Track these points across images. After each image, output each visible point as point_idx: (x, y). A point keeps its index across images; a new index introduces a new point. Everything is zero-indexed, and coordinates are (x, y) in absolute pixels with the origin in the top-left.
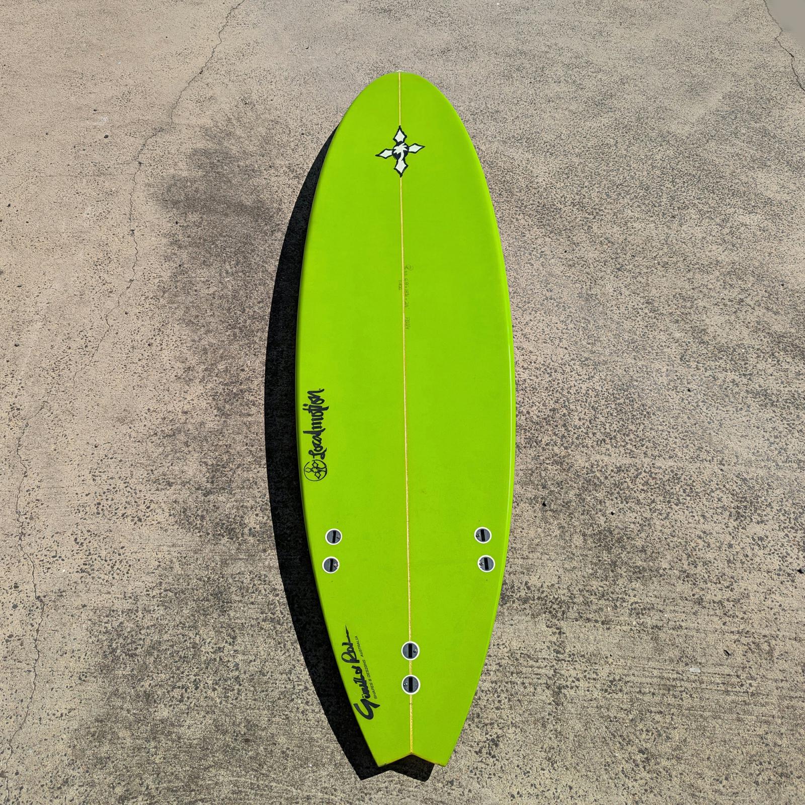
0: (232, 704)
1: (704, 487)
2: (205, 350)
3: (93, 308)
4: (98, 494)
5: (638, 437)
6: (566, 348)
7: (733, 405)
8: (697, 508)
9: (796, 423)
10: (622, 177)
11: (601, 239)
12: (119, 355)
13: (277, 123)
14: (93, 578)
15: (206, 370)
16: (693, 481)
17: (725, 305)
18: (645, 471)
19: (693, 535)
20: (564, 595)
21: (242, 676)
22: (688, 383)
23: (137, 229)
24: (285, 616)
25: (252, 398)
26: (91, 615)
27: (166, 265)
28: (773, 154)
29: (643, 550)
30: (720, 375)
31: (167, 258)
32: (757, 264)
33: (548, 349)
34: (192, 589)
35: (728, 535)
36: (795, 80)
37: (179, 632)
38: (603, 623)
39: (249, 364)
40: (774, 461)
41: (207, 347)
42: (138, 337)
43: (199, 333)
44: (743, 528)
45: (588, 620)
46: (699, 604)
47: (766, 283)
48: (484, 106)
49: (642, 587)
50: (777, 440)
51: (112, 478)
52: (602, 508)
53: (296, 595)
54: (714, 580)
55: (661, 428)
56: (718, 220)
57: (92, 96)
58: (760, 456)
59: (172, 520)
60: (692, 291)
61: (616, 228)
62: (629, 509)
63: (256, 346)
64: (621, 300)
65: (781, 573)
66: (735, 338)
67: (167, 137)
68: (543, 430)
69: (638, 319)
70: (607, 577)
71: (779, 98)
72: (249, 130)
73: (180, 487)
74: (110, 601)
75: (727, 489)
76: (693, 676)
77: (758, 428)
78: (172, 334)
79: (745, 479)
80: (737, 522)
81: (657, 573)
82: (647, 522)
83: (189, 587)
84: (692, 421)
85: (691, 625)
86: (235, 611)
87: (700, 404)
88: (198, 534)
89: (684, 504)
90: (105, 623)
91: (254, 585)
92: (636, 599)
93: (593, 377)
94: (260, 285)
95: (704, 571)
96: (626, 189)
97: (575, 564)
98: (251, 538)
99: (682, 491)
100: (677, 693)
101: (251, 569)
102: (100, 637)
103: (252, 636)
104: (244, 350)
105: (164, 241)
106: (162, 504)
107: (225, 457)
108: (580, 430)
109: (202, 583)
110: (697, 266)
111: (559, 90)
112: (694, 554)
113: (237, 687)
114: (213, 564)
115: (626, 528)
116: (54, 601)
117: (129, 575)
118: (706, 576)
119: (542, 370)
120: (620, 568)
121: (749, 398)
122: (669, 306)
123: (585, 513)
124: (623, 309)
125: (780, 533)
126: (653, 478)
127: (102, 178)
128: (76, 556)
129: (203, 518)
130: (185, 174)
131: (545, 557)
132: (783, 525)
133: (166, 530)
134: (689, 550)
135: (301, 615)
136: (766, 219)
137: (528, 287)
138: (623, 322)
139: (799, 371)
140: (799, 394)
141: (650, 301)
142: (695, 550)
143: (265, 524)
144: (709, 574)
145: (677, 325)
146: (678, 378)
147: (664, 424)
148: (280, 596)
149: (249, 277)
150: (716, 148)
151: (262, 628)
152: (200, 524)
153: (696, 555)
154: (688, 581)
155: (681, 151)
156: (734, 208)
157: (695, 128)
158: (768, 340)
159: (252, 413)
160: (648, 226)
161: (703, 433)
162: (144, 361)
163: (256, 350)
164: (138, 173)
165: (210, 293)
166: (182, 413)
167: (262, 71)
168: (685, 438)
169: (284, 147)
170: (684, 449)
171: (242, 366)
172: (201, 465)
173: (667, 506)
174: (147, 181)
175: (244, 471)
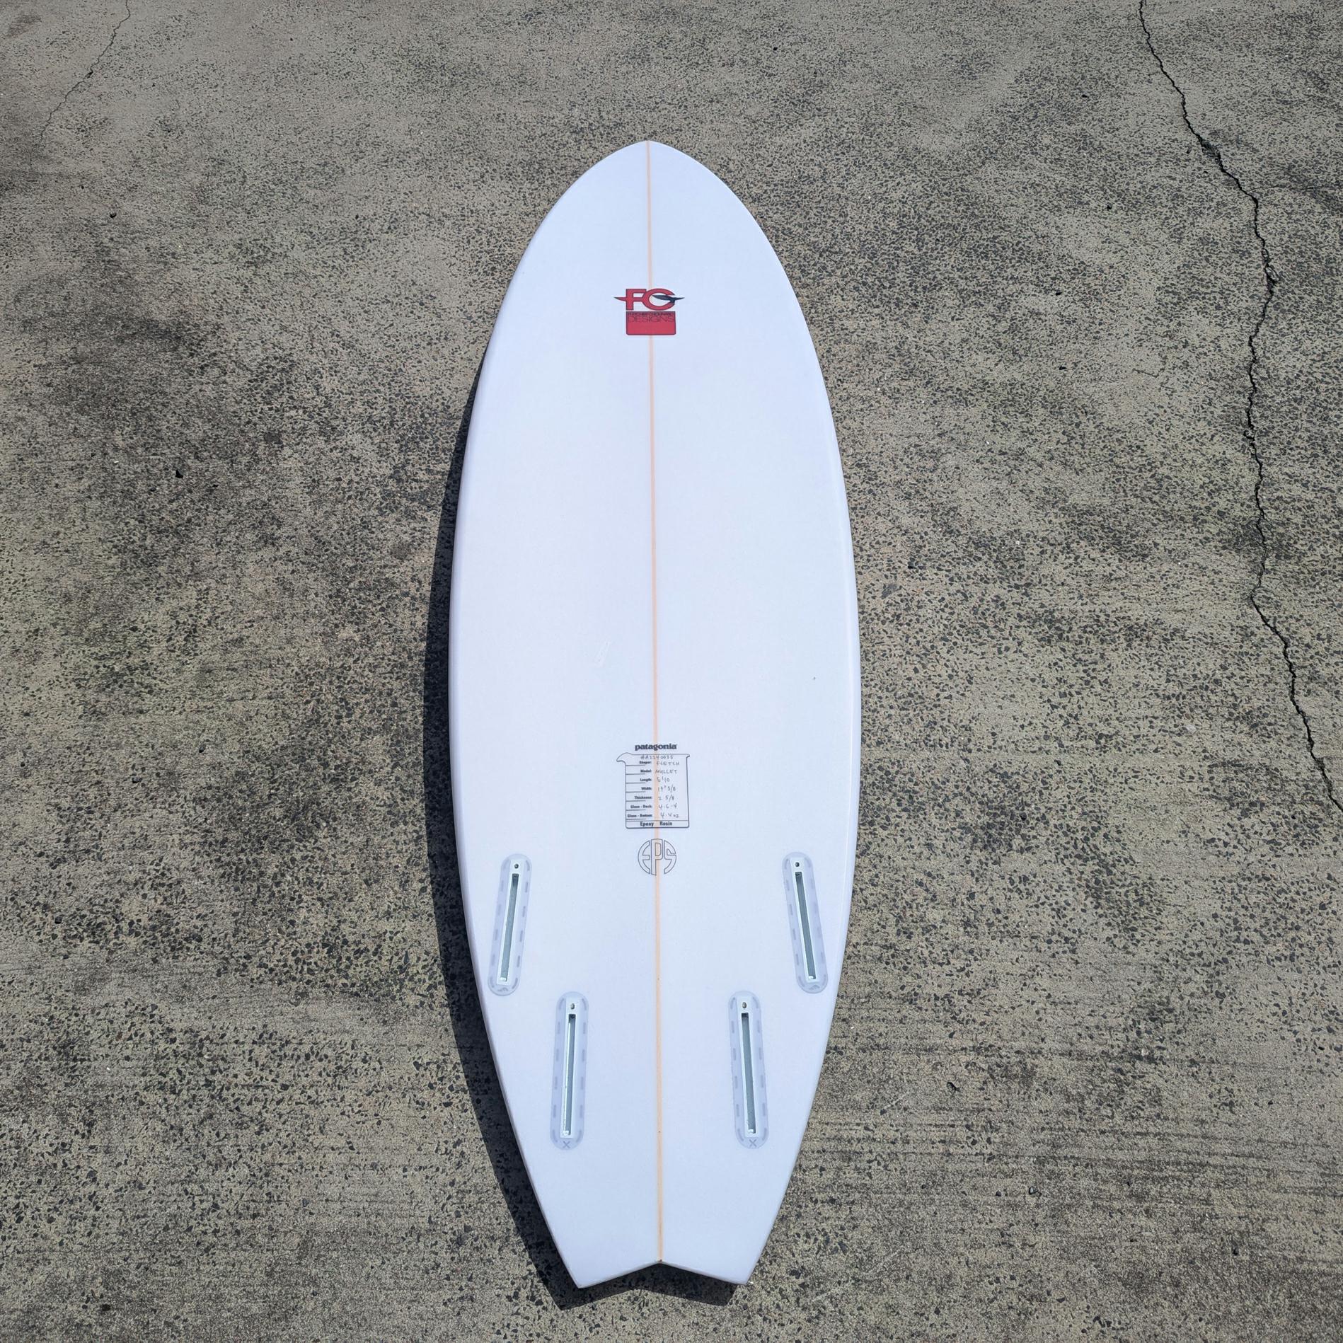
0: (81, 1244)
1: (934, 793)
2: (68, 595)
7: (994, 642)
8: (919, 832)
10: (829, 237)
13: (222, 163)
15: (67, 633)
16: (916, 784)
19: (908, 881)
21: (104, 1192)
22: (919, 607)
24: (185, 1077)
25: (147, 680)
28: (1095, 180)
31: (8, 428)
32: (1052, 385)
34: (21, 1040)
35: (968, 877)
36: (1144, 41)
39: (146, 619)
40: (1056, 739)
41: (71, 589)
43: (58, 565)
44: (995, 863)
46: (911, 1003)
47: (1065, 417)
48: (595, 114)
50: (1065, 701)
53: (207, 1038)
54: (940, 959)
56: (991, 309)
58: (1034, 730)
60: (937, 439)
63: (162, 583)
65: (1054, 938)
66: (1006, 520)
71: (1113, 76)
73: (7, 853)
75: (972, 794)
76: (892, 1133)
77: (1033, 680)
78: (10, 569)
79: (1005, 774)
80: (986, 853)
83: (14, 1037)
84: (922, 675)
85: (895, 1041)
86: (96, 1075)
87: (939, 644)
88: (37, 939)
89: (897, 825)
91: (133, 1024)
95: (923, 944)
96: (836, 258)
98: (131, 939)
99: (895, 802)
100: (864, 1165)
101: (128, 996)
103: (124, 1118)
104: (139, 592)
105: (5, 394)
107: (93, 793)
109: (37, 1027)
110: (949, 394)
111: (730, 80)
112: (908, 915)
113: (92, 1212)
114: (60, 992)
118: (926, 953)
121: (1022, 629)
122: (896, 468)
125: (1056, 868)
129: (46, 907)
130: (49, 267)
132: (1063, 852)
134: (901, 907)
135: (213, 1073)
139: (1111, 575)
140: (1108, 616)
141: (864, 461)
142: (911, 907)
143: (159, 911)
144: (930, 949)
145: (907, 503)
146: (902, 601)
147: (873, 683)
148: (178, 1041)
149: (154, 454)
150: (998, 175)
151: (142, 1103)
152: (41, 919)
153: (912, 915)
154: (894, 963)
155: (936, 183)
156: (1020, 284)
157: (964, 140)
158: (1062, 520)
159: (145, 708)
160: (869, 324)
161: (938, 695)
163: (159, 592)
165: (82, 488)
166: (19, 714)
167: (200, 66)
168: (907, 707)
169: (232, 208)
170: (904, 726)
171: (133, 622)
172: (48, 810)
173: (868, 832)
175: (125, 817)
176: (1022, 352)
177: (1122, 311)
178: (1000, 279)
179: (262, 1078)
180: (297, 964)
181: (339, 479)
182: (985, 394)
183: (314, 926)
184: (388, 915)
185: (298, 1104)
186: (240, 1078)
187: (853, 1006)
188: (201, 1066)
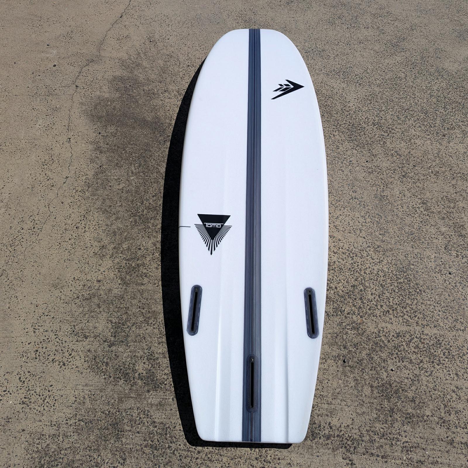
1: (458, 351)
2: (114, 232)
3: (40, 198)
4: (36, 343)
5: (412, 309)
6: (364, 238)
8: (453, 368)
10: (408, 104)
11: (392, 152)
12: (56, 235)
13: (171, 57)
14: (30, 409)
15: (114, 248)
16: (451, 346)
18: (416, 337)
19: (449, 390)
20: (355, 434)
22: (450, 268)
23: (73, 138)
25: (145, 271)
26: (28, 437)
27: (91, 166)
29: (413, 401)
31: (92, 161)
33: (352, 238)
34: (98, 420)
37: (87, 454)
38: (382, 457)
39: (144, 244)
41: (116, 230)
42: (69, 222)
43: (111, 219)
45: (372, 454)
46: (451, 444)
49: (411, 430)
51: (46, 331)
52: (385, 365)
53: (169, 427)
54: (463, 426)
55: (429, 303)
57: (47, 34)
59: (86, 365)
60: (455, 194)
61: (403, 144)
62: (404, 367)
64: (404, 201)
67: (96, 67)
68: (346, 302)
69: (416, 216)
70: (386, 421)
72: (152, 62)
73: (92, 339)
74: (41, 427)
78: (93, 219)
81: (423, 419)
82: (417, 378)
83: (95, 418)
84: (451, 298)
85: (444, 461)
86: (126, 438)
87: (458, 284)
88: (104, 377)
89: (444, 364)
90: (38, 444)
91: (140, 418)
92: (406, 439)
93: (382, 261)
94: (154, 183)
95: (455, 418)
96: (411, 113)
97: (364, 409)
98: (139, 381)
99: (442, 354)
101: (138, 405)
102: (33, 455)
103: (137, 458)
104: (141, 233)
105: (91, 147)
106: (80, 353)
107: (125, 317)
108: (372, 303)
109: (104, 415)
110: (459, 175)
111: (368, 34)
112: (449, 404)
114: (113, 401)
115: (402, 382)
116: (4, 426)
117: (55, 407)
118: (457, 422)
119: (347, 254)
120: (396, 414)
122: (438, 206)
123: (373, 369)
124: (405, 208)
126: (423, 343)
127: (50, 98)
128: (20, 391)
129: (107, 364)
130: (107, 95)
131: (344, 403)
133: (82, 373)
134: (446, 401)
135: (171, 443)
137: (339, 189)
138: (405, 218)
141: (425, 202)
142: (450, 402)
143: (150, 370)
144: (459, 421)
145: (443, 221)
146: (442, 264)
147: (431, 300)
148: (157, 427)
149: (147, 176)
151: (144, 453)
152: (105, 369)
153: (450, 405)
154: (444, 426)
155: (451, 83)
157: (462, 66)
159: (144, 283)
160: (426, 142)
161: (458, 307)
162: (73, 240)
163: (149, 234)
164: (75, 94)
165: (120, 188)
166: (97, 281)
167: (163, 16)
168: (445, 311)
169: (175, 75)
170: (445, 320)
171: (139, 246)
172: (108, 323)
173: (431, 366)
174: (81, 100)
175: (137, 328)
185: (204, 460)
186: (182, 446)
187: (427, 443)
188: (167, 439)
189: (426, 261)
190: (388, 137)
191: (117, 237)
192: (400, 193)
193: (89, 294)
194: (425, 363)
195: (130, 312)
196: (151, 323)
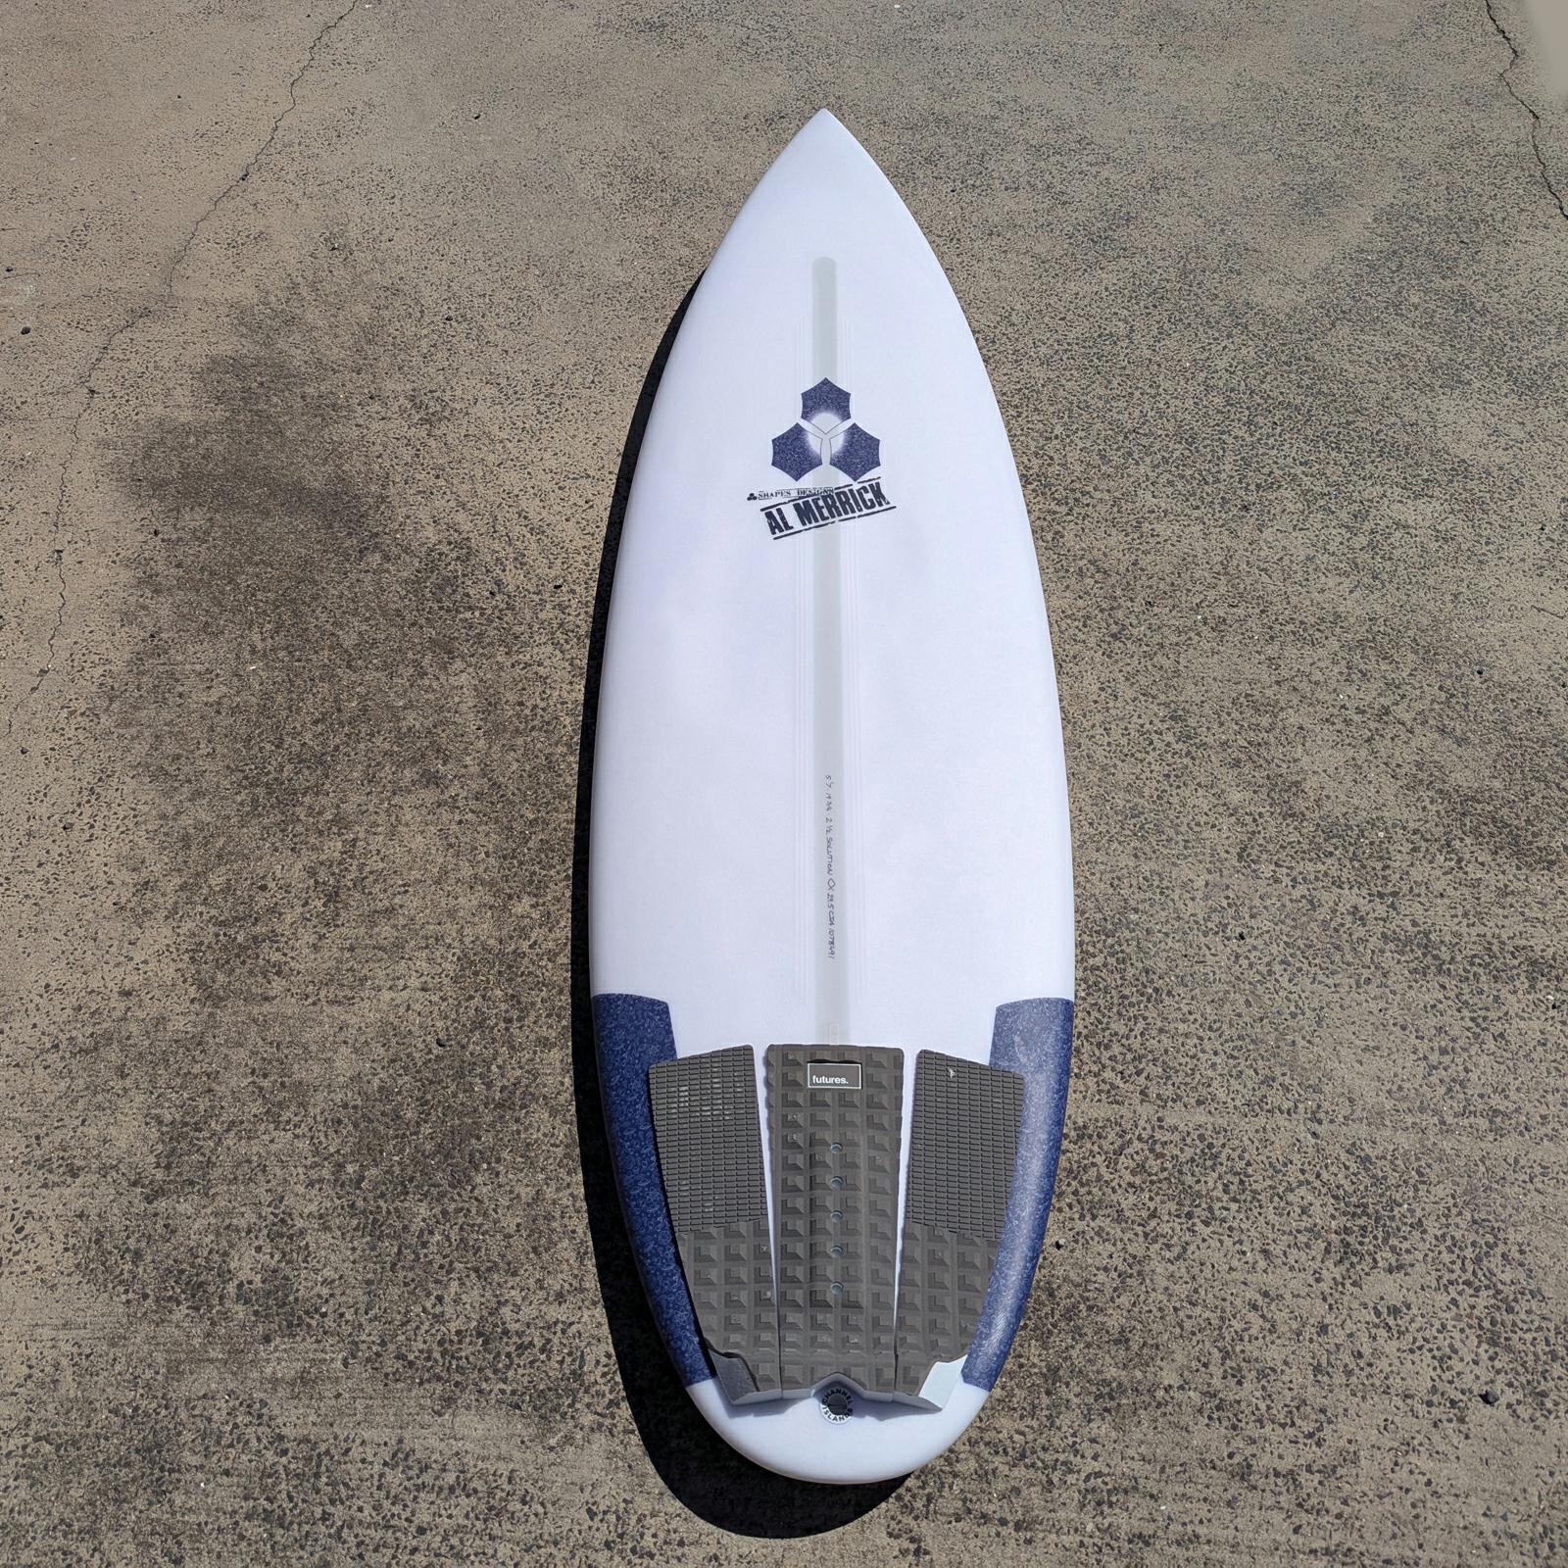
1: (1271, 1178)
5: (1130, 1050)
7: (1351, 970)
8: (1253, 1233)
9: (1492, 1015)
10: (1137, 414)
11: (1081, 563)
13: (396, 293)
15: (183, 888)
16: (1249, 1164)
17: (1347, 722)
18: (1140, 1138)
19: (1238, 1302)
22: (1252, 916)
23: (69, 549)
24: (296, 1505)
25: (276, 957)
27: (122, 634)
28: (1478, 353)
29: (1122, 1340)
30: (1324, 896)
31: (127, 618)
32: (1425, 621)
34: (97, 1436)
35: (1319, 1301)
36: (1538, 174)
38: (1018, 1527)
39: (278, 872)
40: (1435, 1112)
41: (192, 831)
42: (42, 810)
43: (177, 798)
44: (1354, 1284)
45: (985, 1518)
46: (1242, 1478)
47: (1442, 667)
49: (1114, 1435)
50: (1446, 1059)
53: (327, 1453)
54: (1281, 1417)
55: (1182, 1027)
57: (8, 236)
58: (1405, 1098)
59: (69, 1261)
60: (1276, 687)
62: (1098, 1234)
63: (300, 828)
64: (1114, 712)
65: (1436, 1399)
66: (1365, 804)
67: (156, 328)
69: (1149, 758)
70: (1034, 1407)
71: (1499, 218)
72: (333, 311)
73: (95, 1178)
75: (1324, 1184)
77: (1404, 1028)
78: (118, 800)
79: (1368, 1158)
80: (1342, 1269)
81: (1152, 1399)
82: (1137, 1268)
84: (1255, 1011)
85: (1220, 1533)
86: (187, 1492)
87: (1277, 968)
88: (124, 1298)
89: (1224, 1220)
91: (236, 1426)
92: (1097, 1466)
94: (322, 679)
95: (1258, 1394)
96: (1144, 441)
98: (239, 1308)
99: (1221, 1188)
101: (232, 1386)
103: (219, 1556)
104: (272, 839)
105: (125, 576)
106: (52, 1222)
107: (203, 1104)
109: (117, 1420)
110: (1290, 628)
112: (1238, 1349)
114: (149, 1373)
115: (1088, 1281)
118: (1262, 1407)
120: (1067, 1384)
121: (1388, 954)
122: (1222, 724)
124: (1116, 733)
125: (1438, 1297)
126: (1159, 1156)
127: (7, 428)
129: (138, 1255)
130: (185, 416)
132: (1446, 1276)
133: (53, 1288)
134: (1228, 1339)
135: (333, 1502)
136: (1452, 512)
138: (1115, 766)
139: (1506, 886)
140: (1504, 943)
141: (1180, 713)
142: (1242, 1340)
143: (275, 1271)
144: (1268, 1402)
145: (1236, 772)
146: (1229, 905)
147: (1192, 1018)
148: (290, 1454)
149: (299, 660)
150: (1352, 341)
151: (242, 1537)
152: (130, 1271)
153: (1243, 1351)
154: (1219, 1419)
155: (1272, 348)
156: (1382, 485)
157: (1308, 294)
158: (1440, 807)
159: (271, 994)
160: (1187, 530)
161: (1277, 1040)
162: (49, 868)
163: (296, 840)
164: (86, 414)
165: (211, 700)
166: (120, 993)
167: (375, 172)
168: (1235, 1053)
169: (406, 350)
170: (1232, 1081)
171: (263, 878)
172: (147, 1124)
173: (1184, 1227)
174: (102, 434)
175: (241, 1138)
176: (1385, 576)
177: (1515, 527)
178: (1355, 478)
179: (393, 1515)
180: (443, 1356)
181: (521, 704)
182: (1338, 629)
183: (468, 1306)
184: (560, 1297)
185: (437, 1555)
186: (366, 1513)
187: (1164, 1477)
188: (318, 1492)
189: (1176, 898)
190: (1069, 518)
191: (194, 852)
192: (1102, 689)
193: (92, 1035)
194: (1166, 1218)
195: (223, 1088)
196: (288, 1122)
